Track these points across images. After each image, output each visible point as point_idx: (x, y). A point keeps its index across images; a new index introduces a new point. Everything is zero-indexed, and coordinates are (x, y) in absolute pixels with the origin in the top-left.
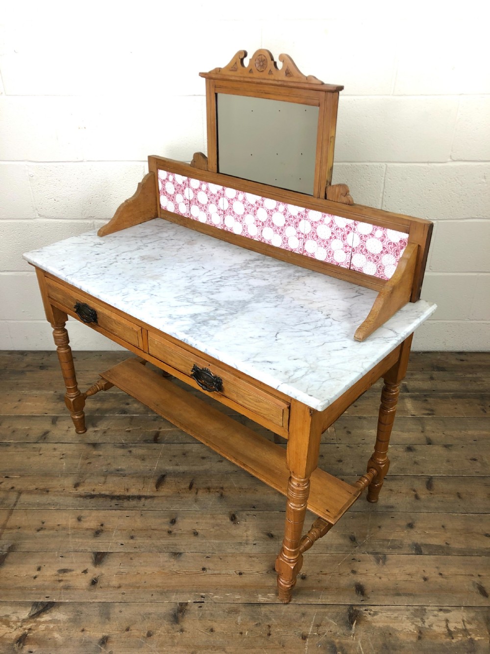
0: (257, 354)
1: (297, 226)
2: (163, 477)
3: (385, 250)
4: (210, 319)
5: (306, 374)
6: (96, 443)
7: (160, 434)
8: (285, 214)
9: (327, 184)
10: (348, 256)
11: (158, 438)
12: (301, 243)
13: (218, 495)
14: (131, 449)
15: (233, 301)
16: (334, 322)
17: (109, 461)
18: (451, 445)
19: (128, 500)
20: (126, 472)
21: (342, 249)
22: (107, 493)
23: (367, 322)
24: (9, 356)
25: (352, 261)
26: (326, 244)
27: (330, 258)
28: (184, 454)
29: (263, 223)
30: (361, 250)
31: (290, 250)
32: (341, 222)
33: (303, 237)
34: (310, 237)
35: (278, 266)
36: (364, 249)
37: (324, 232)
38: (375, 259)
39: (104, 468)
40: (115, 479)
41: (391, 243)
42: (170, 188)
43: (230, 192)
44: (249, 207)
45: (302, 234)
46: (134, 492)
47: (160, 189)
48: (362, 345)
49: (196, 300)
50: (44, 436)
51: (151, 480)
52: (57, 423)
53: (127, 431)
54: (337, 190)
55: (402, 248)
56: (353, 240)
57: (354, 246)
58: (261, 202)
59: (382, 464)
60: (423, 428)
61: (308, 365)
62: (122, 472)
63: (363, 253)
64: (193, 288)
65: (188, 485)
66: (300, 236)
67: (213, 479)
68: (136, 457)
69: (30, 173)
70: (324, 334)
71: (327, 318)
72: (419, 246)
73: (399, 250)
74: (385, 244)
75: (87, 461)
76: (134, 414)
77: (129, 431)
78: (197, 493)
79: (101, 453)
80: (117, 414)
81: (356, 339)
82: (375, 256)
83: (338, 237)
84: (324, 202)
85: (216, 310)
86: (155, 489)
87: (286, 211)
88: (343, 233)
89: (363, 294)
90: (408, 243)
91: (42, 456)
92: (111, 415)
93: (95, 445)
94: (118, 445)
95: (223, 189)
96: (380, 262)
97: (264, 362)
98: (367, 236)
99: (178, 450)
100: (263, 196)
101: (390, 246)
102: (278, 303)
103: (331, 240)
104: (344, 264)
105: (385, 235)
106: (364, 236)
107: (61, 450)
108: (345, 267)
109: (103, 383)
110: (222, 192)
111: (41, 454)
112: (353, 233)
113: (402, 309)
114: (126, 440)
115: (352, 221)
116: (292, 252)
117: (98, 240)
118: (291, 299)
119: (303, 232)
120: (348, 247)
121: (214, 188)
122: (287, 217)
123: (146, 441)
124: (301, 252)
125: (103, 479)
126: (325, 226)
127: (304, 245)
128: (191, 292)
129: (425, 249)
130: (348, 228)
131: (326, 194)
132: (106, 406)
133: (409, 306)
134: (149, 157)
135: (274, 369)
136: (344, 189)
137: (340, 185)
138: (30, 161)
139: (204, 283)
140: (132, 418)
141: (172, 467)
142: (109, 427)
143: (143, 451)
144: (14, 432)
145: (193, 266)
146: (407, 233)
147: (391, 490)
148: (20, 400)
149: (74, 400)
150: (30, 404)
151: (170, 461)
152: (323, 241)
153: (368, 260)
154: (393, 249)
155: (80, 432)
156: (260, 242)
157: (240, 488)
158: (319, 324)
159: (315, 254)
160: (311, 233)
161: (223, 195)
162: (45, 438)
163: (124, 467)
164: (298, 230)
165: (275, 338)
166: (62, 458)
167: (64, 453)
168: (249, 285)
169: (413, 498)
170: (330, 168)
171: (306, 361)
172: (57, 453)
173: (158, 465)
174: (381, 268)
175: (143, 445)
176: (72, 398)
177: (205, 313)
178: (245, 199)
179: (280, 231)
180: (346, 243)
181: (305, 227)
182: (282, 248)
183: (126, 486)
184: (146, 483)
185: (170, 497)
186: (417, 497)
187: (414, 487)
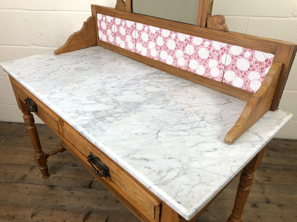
0: (137, 151)
1: (184, 50)
2: (90, 213)
3: (252, 68)
4: (108, 116)
5: (178, 176)
6: (53, 186)
7: (93, 183)
8: (175, 40)
9: (207, 16)
10: (221, 72)
11: (92, 185)
12: (186, 62)
14: (73, 191)
15: (130, 102)
16: (207, 124)
17: (58, 199)
18: (283, 205)
21: (217, 67)
23: (236, 126)
24: (18, 126)
25: (224, 76)
26: (204, 62)
27: (208, 73)
28: (106, 198)
29: (160, 47)
30: (232, 68)
31: (178, 67)
32: (217, 45)
33: (188, 58)
34: (193, 58)
35: (169, 78)
36: (234, 67)
37: (204, 53)
38: (243, 74)
39: (54, 204)
40: (59, 212)
41: (258, 62)
42: (104, 26)
43: (140, 26)
44: (152, 36)
45: (188, 55)
47: (98, 27)
48: (231, 148)
49: (102, 100)
50: (23, 179)
51: (81, 215)
52: (33, 170)
53: (74, 178)
54: (215, 20)
55: (267, 66)
56: (226, 60)
57: (227, 64)
58: (160, 32)
60: (264, 190)
61: (181, 166)
62: (64, 208)
63: (234, 70)
64: (103, 91)
65: (104, 221)
66: (187, 57)
67: (121, 218)
68: (75, 197)
69: (25, 17)
70: (199, 134)
71: (202, 120)
72: (283, 64)
73: (264, 68)
74: (252, 63)
75: (44, 198)
76: (80, 167)
77: (75, 179)
79: (54, 193)
80: (70, 166)
81: (226, 141)
83: (214, 58)
84: (205, 30)
85: (115, 108)
86: (82, 221)
87: (177, 38)
88: (218, 54)
89: (231, 102)
90: (273, 62)
91: (18, 192)
92: (66, 167)
93: (51, 187)
94: (66, 188)
95: (135, 24)
96: (247, 78)
97: (141, 159)
98: (237, 57)
99: (103, 194)
100: (161, 28)
101: (257, 64)
102: (164, 105)
103: (209, 59)
104: (218, 78)
105: (254, 55)
106: (235, 57)
107: (30, 189)
108: (218, 80)
109: (61, 148)
110: (135, 26)
111: (17, 191)
112: (226, 54)
113: (264, 116)
114: (71, 185)
115: (226, 45)
116: (180, 69)
117: (54, 57)
118: (175, 103)
119: (188, 54)
120: (222, 65)
121: (130, 23)
122: (177, 43)
123: (84, 187)
124: (186, 69)
125: (51, 212)
126: (205, 49)
127: (188, 63)
128: (101, 93)
129: (288, 67)
130: (223, 50)
131: (206, 24)
132: (65, 160)
133: (269, 114)
134: (92, 5)
135: (149, 168)
136: (221, 19)
137: (218, 16)
138: (24, 9)
139: (112, 87)
140: (78, 170)
141: (96, 206)
142: (63, 175)
143: (81, 193)
144: (6, 174)
145: (109, 76)
146: (272, 53)
148: (15, 154)
150: (20, 156)
151: (96, 202)
152: (203, 60)
153: (237, 75)
154: (259, 67)
155: (45, 177)
156: (158, 61)
158: (195, 125)
159: (196, 70)
160: (194, 55)
161: (135, 28)
162: (23, 180)
163: (66, 204)
164: (185, 52)
165: (156, 136)
166: (29, 195)
167: (31, 191)
168: (145, 91)
170: (210, 3)
171: (180, 161)
172: (27, 191)
173: (88, 204)
174: (247, 82)
175: (81, 189)
176: (38, 157)
177: (105, 110)
178: (149, 30)
179: (172, 53)
180: (220, 62)
181: (190, 49)
182: (173, 66)
183: (64, 219)
184: (78, 217)
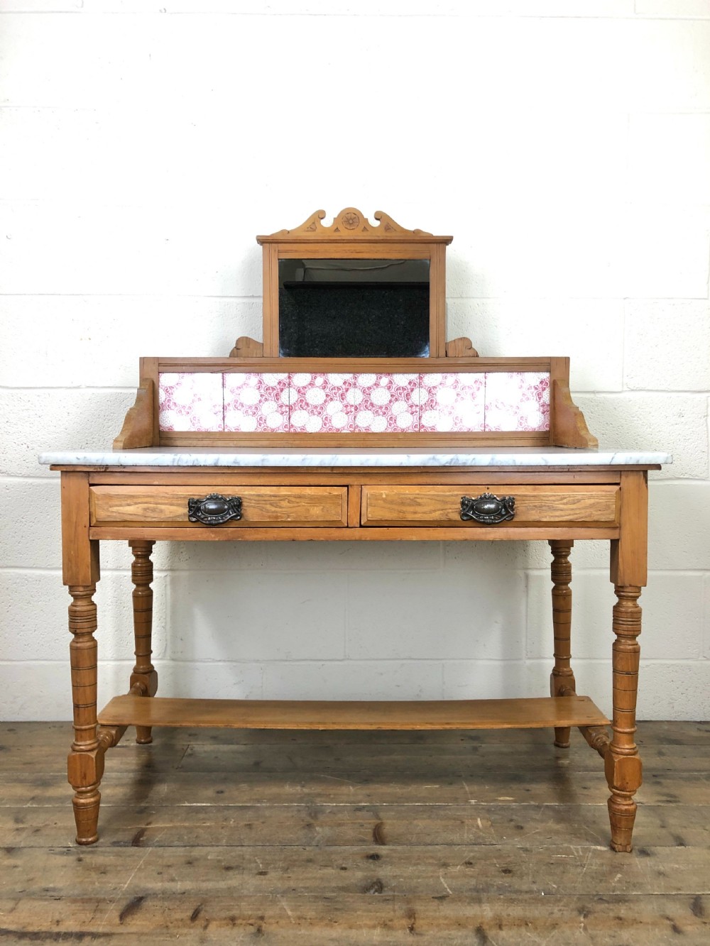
2: (140, 899)
6: (14, 848)
7: (147, 833)
8: (389, 388)
11: (141, 839)
12: (415, 418)
13: (252, 929)
14: (82, 856)
17: (31, 876)
19: (55, 940)
22: (13, 927)
27: (458, 425)
28: (190, 863)
32: (468, 379)
33: (418, 410)
34: (427, 408)
39: (18, 888)
40: (36, 904)
43: (302, 378)
44: (334, 391)
46: (71, 925)
51: (112, 906)
58: (354, 380)
60: (662, 821)
62: (54, 894)
65: (190, 913)
66: (414, 409)
67: (243, 903)
78: (206, 927)
86: (117, 921)
87: (392, 383)
93: (10, 851)
94: (58, 850)
95: (289, 377)
99: (179, 856)
103: (457, 403)
104: (477, 427)
110: (288, 381)
122: (393, 391)
123: (117, 844)
124: (417, 429)
125: (10, 905)
126: (448, 389)
127: (419, 419)
132: (52, 793)
141: (160, 884)
142: (47, 823)
143: (108, 859)
147: (620, 919)
151: (160, 873)
156: (352, 433)
157: (299, 918)
159: (436, 426)
163: (60, 885)
169: (668, 932)
173: (132, 881)
175: (108, 849)
183: (57, 917)
184: (101, 911)
185: (146, 934)
186: (676, 930)
187: (669, 913)
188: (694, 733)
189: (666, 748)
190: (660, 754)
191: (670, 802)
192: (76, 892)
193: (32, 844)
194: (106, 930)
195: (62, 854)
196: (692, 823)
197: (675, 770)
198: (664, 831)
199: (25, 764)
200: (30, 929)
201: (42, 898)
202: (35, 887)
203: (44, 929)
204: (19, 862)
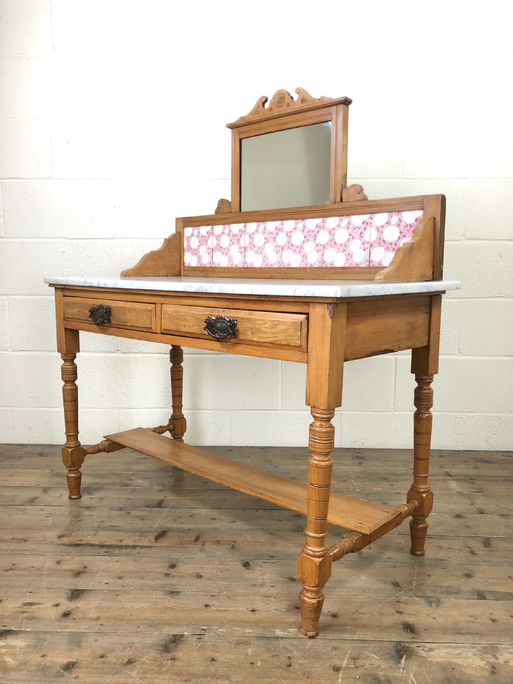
1: (315, 239)
2: (165, 532)
3: (403, 234)
6: (90, 507)
7: (165, 502)
8: (303, 231)
9: (342, 188)
10: (367, 252)
11: (162, 504)
12: (319, 255)
13: (229, 546)
14: (129, 511)
17: (102, 520)
18: (508, 515)
19: (121, 548)
20: (121, 528)
21: (360, 248)
22: (97, 543)
25: (371, 257)
26: (344, 247)
27: (350, 261)
28: (191, 516)
29: (282, 247)
30: (379, 243)
31: (309, 266)
32: (357, 220)
33: (322, 248)
34: (328, 246)
36: (381, 240)
37: (342, 236)
38: (394, 247)
39: (96, 525)
40: (107, 532)
41: (407, 225)
42: (194, 243)
43: (252, 226)
44: (269, 235)
45: (321, 245)
46: (128, 542)
47: (185, 247)
51: (150, 534)
52: (49, 491)
53: (127, 498)
54: (352, 191)
56: (371, 235)
57: (372, 240)
58: (281, 226)
59: (423, 492)
60: (472, 501)
63: (382, 245)
65: (194, 538)
66: (319, 248)
67: (223, 535)
68: (134, 517)
72: (435, 217)
74: (402, 228)
75: (78, 519)
76: (137, 487)
77: (130, 499)
78: (203, 545)
80: (118, 487)
82: (393, 245)
83: (356, 237)
84: (341, 205)
86: (154, 541)
87: (305, 227)
88: (360, 230)
90: (424, 219)
91: (26, 514)
92: (111, 487)
93: (88, 508)
94: (115, 508)
95: (245, 226)
98: (383, 226)
99: (185, 513)
100: (282, 220)
101: (407, 228)
103: (349, 241)
104: (363, 263)
105: (401, 219)
106: (381, 227)
107: (48, 510)
108: (364, 266)
109: (107, 443)
110: (244, 229)
112: (369, 228)
114: (125, 505)
115: (368, 216)
116: (311, 268)
120: (366, 244)
121: (236, 228)
122: (305, 233)
123: (148, 506)
124: (320, 265)
125: (93, 532)
126: (343, 230)
127: (322, 256)
130: (365, 224)
131: (341, 198)
132: (106, 481)
134: (177, 220)
136: (359, 189)
137: (354, 186)
140: (134, 490)
141: (175, 525)
142: (107, 495)
143: (144, 513)
146: (421, 209)
147: (440, 547)
148: (10, 476)
149: (72, 451)
150: (21, 478)
151: (175, 520)
152: (341, 245)
153: (386, 251)
154: (410, 231)
155: (74, 497)
156: (279, 268)
157: (256, 542)
159: (334, 262)
160: (329, 241)
161: (245, 232)
162: (32, 502)
163: (119, 524)
164: (316, 243)
166: (48, 516)
167: (51, 513)
169: (467, 554)
170: (344, 174)
172: (44, 513)
173: (159, 523)
175: (144, 509)
176: (70, 448)
178: (265, 229)
179: (299, 249)
180: (363, 240)
181: (323, 237)
182: (302, 266)
183: (120, 538)
184: (144, 536)
185: (170, 547)
186: (472, 553)
187: (469, 545)
188: (500, 457)
189: (480, 465)
190: (477, 468)
191: (478, 492)
192: (129, 528)
193: (100, 505)
194: (149, 545)
195: (118, 510)
196: (491, 503)
197: (484, 476)
198: (472, 506)
199: (88, 466)
200: (106, 544)
201: (110, 530)
202: (106, 525)
203: (113, 544)
204: (94, 513)
